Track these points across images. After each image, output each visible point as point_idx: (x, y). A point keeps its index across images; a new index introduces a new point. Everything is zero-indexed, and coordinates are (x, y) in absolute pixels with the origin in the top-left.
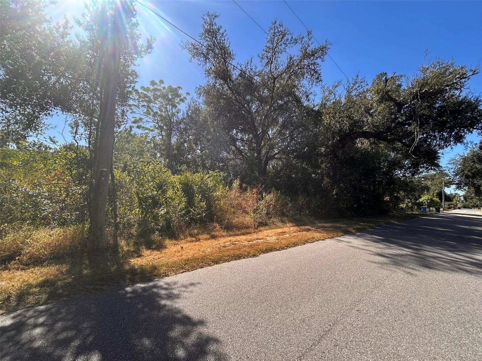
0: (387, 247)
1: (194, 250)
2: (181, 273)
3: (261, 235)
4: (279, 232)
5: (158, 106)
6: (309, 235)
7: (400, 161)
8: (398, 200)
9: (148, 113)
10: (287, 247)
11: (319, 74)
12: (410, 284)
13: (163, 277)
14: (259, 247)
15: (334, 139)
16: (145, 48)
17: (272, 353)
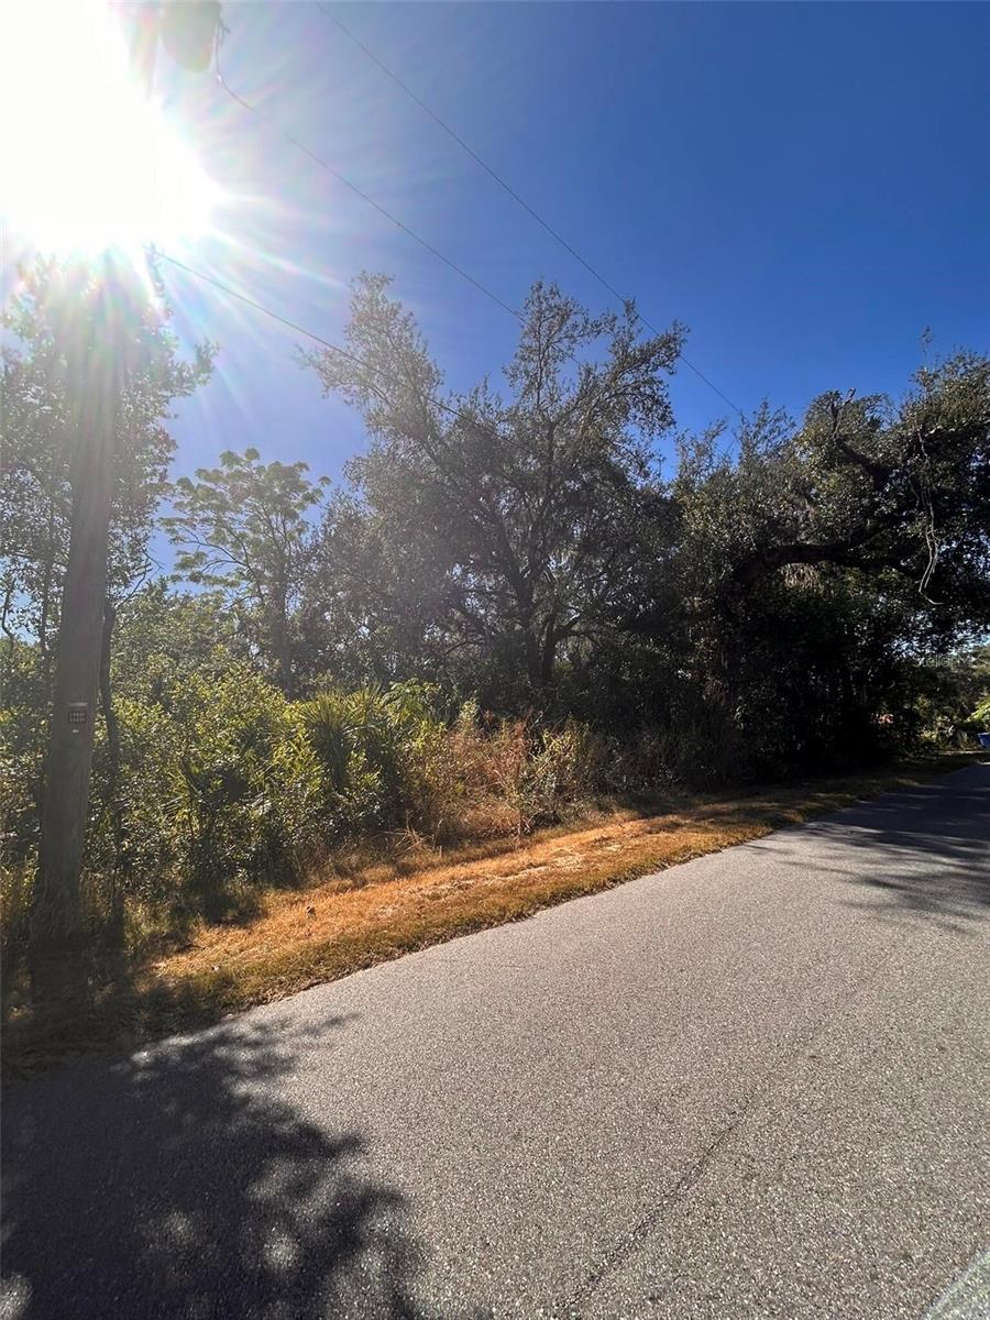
0: (893, 856)
1: (346, 916)
2: (305, 989)
3: (540, 853)
4: (593, 839)
5: (243, 518)
6: (676, 840)
7: (900, 617)
8: (914, 720)
9: (219, 539)
10: (615, 881)
11: (667, 407)
12: (959, 962)
13: (249, 1009)
14: (534, 889)
15: (721, 572)
16: (192, 372)
17: (561, 1222)
